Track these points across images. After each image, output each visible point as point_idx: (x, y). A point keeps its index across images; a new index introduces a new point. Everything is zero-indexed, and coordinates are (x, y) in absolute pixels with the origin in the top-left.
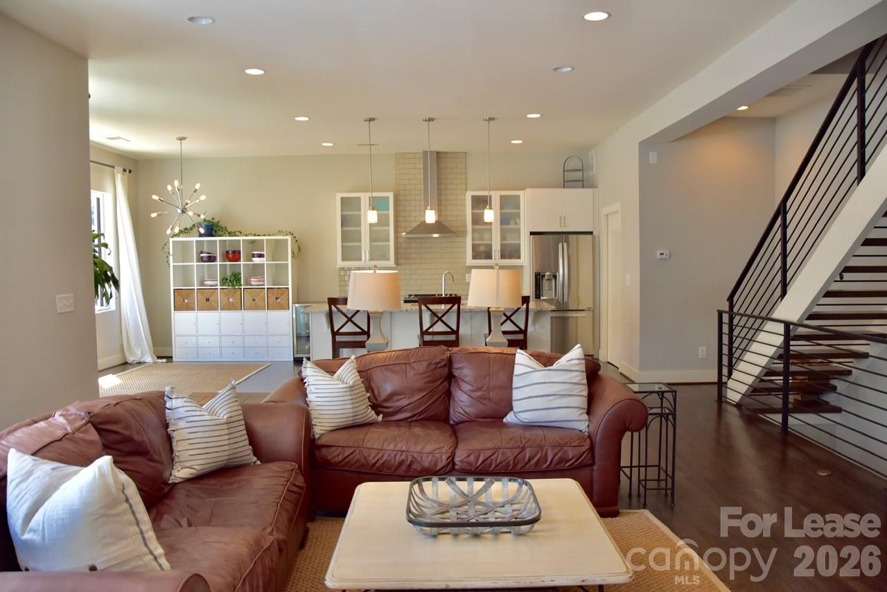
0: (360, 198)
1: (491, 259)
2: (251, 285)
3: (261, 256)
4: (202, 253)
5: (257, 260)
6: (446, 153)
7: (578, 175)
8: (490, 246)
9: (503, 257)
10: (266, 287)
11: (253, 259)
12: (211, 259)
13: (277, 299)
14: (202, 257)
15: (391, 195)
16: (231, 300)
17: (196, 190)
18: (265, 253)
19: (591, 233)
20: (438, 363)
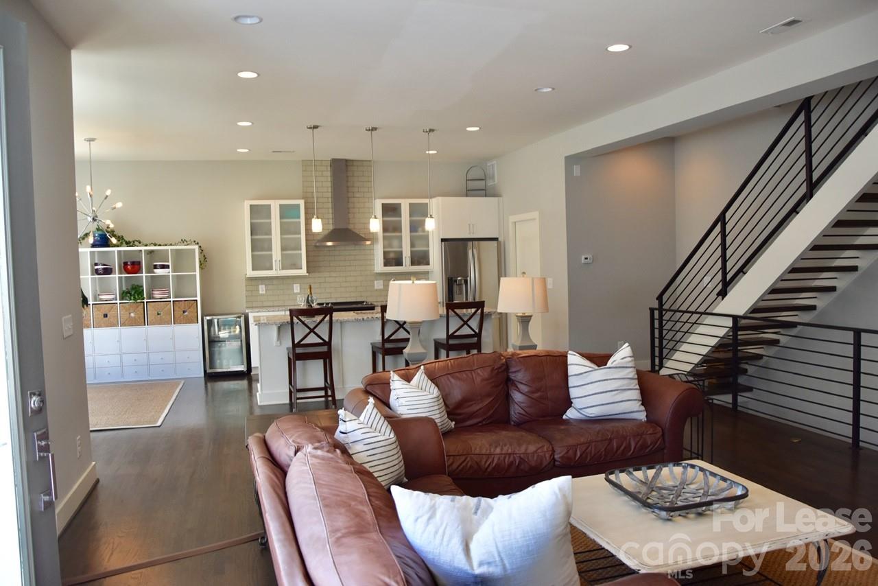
0: (270, 205)
1: (402, 265)
2: (153, 298)
3: (163, 267)
4: (96, 264)
5: (159, 272)
6: (353, 161)
7: (480, 184)
8: (401, 253)
9: (413, 263)
10: (172, 299)
11: (155, 270)
12: (108, 271)
13: (184, 312)
14: (97, 270)
15: (301, 203)
16: (132, 315)
17: (107, 196)
18: (170, 264)
19: (496, 239)
20: (499, 368)
